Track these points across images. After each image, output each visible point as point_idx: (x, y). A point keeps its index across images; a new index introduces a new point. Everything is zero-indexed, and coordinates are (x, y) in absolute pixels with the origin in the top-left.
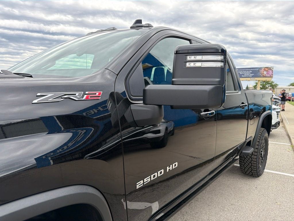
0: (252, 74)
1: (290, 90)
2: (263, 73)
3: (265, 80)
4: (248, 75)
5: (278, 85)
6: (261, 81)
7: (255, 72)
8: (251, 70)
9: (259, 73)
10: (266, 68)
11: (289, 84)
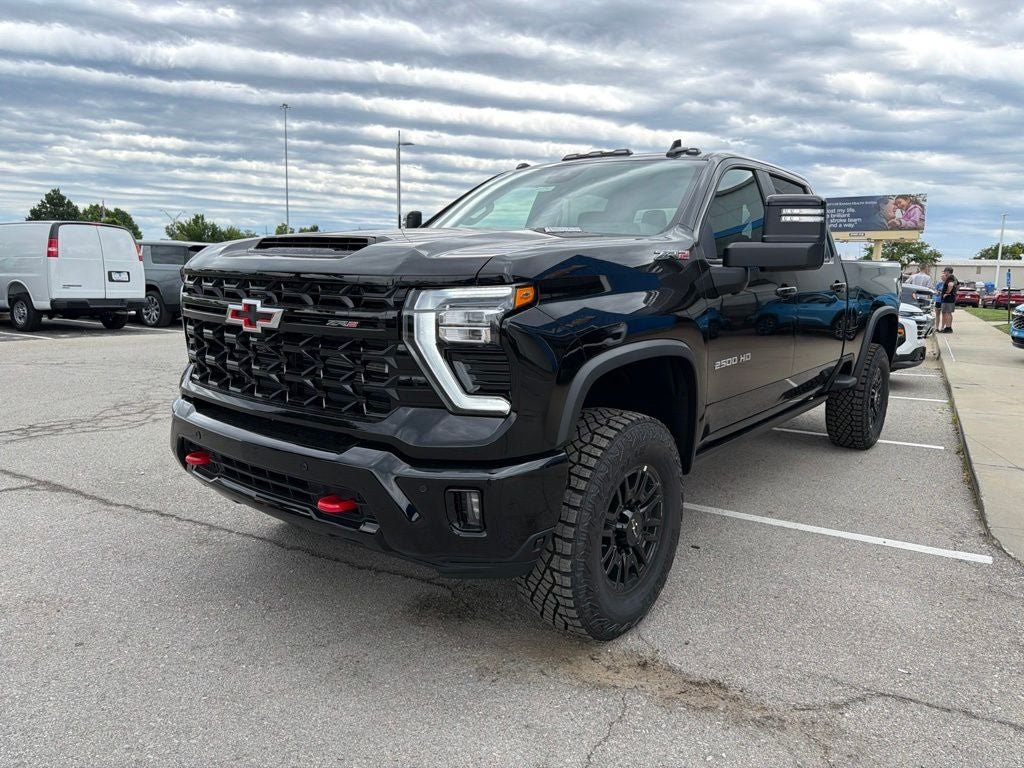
0: (855, 220)
1: (978, 272)
2: (892, 214)
3: (898, 238)
4: (842, 223)
5: (940, 256)
6: (887, 241)
7: (866, 212)
8: (853, 207)
9: (877, 215)
10: (900, 200)
11: (977, 252)
